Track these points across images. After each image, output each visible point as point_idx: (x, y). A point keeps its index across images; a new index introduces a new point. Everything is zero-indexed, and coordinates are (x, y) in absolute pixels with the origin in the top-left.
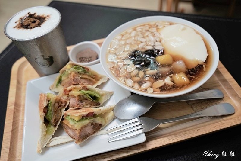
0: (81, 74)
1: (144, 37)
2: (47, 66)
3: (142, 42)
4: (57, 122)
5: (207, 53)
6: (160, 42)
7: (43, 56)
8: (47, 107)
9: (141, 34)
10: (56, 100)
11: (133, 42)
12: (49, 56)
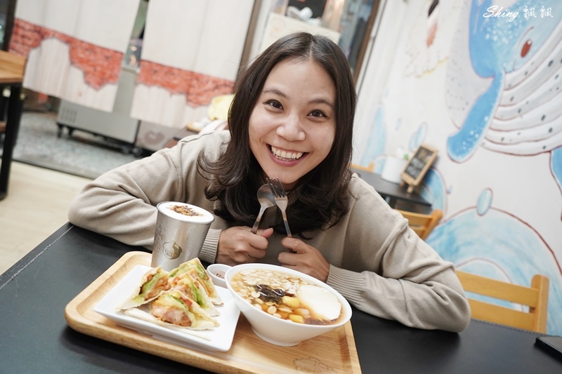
0: (199, 276)
2: (170, 258)
4: (150, 298)
7: (175, 244)
8: (153, 276)
10: (165, 276)
12: (180, 248)
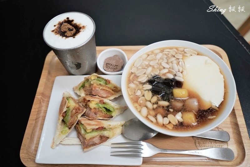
0: (102, 86)
1: (167, 63)
2: (75, 69)
3: (164, 68)
5: (223, 97)
6: (182, 73)
7: (73, 62)
8: (66, 112)
9: (166, 58)
10: (74, 107)
11: (156, 66)
12: (78, 63)
